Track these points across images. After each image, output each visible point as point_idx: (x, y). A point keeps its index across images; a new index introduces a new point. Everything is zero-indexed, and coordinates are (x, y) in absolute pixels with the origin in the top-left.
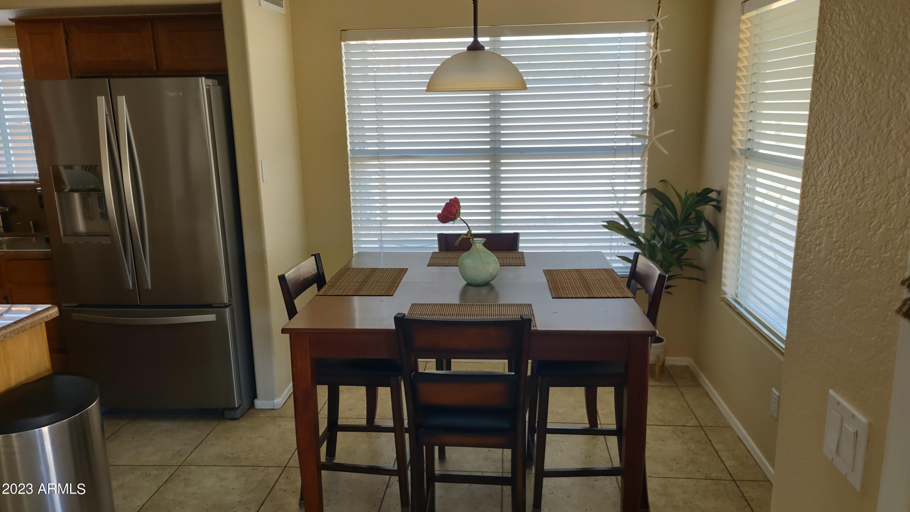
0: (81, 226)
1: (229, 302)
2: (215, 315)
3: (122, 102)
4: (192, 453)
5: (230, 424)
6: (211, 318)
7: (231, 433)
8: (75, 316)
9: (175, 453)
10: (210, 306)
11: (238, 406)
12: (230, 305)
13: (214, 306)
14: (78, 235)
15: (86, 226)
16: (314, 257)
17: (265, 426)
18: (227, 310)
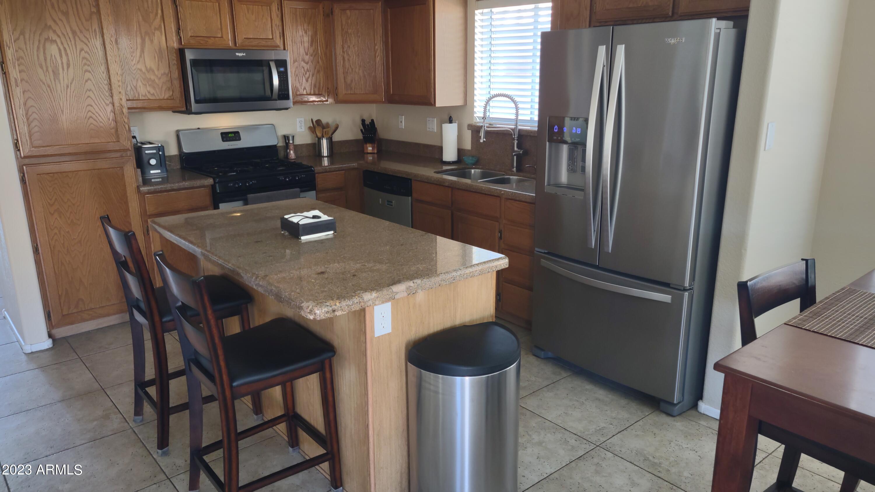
0: (564, 177)
1: (690, 286)
2: (671, 296)
3: (621, 50)
4: (614, 436)
5: (664, 419)
6: (666, 298)
7: (661, 430)
8: (544, 262)
9: (598, 428)
10: (667, 285)
11: (677, 403)
12: (690, 289)
13: (671, 286)
14: (558, 185)
15: (569, 177)
16: (805, 262)
17: (702, 439)
18: (686, 294)
